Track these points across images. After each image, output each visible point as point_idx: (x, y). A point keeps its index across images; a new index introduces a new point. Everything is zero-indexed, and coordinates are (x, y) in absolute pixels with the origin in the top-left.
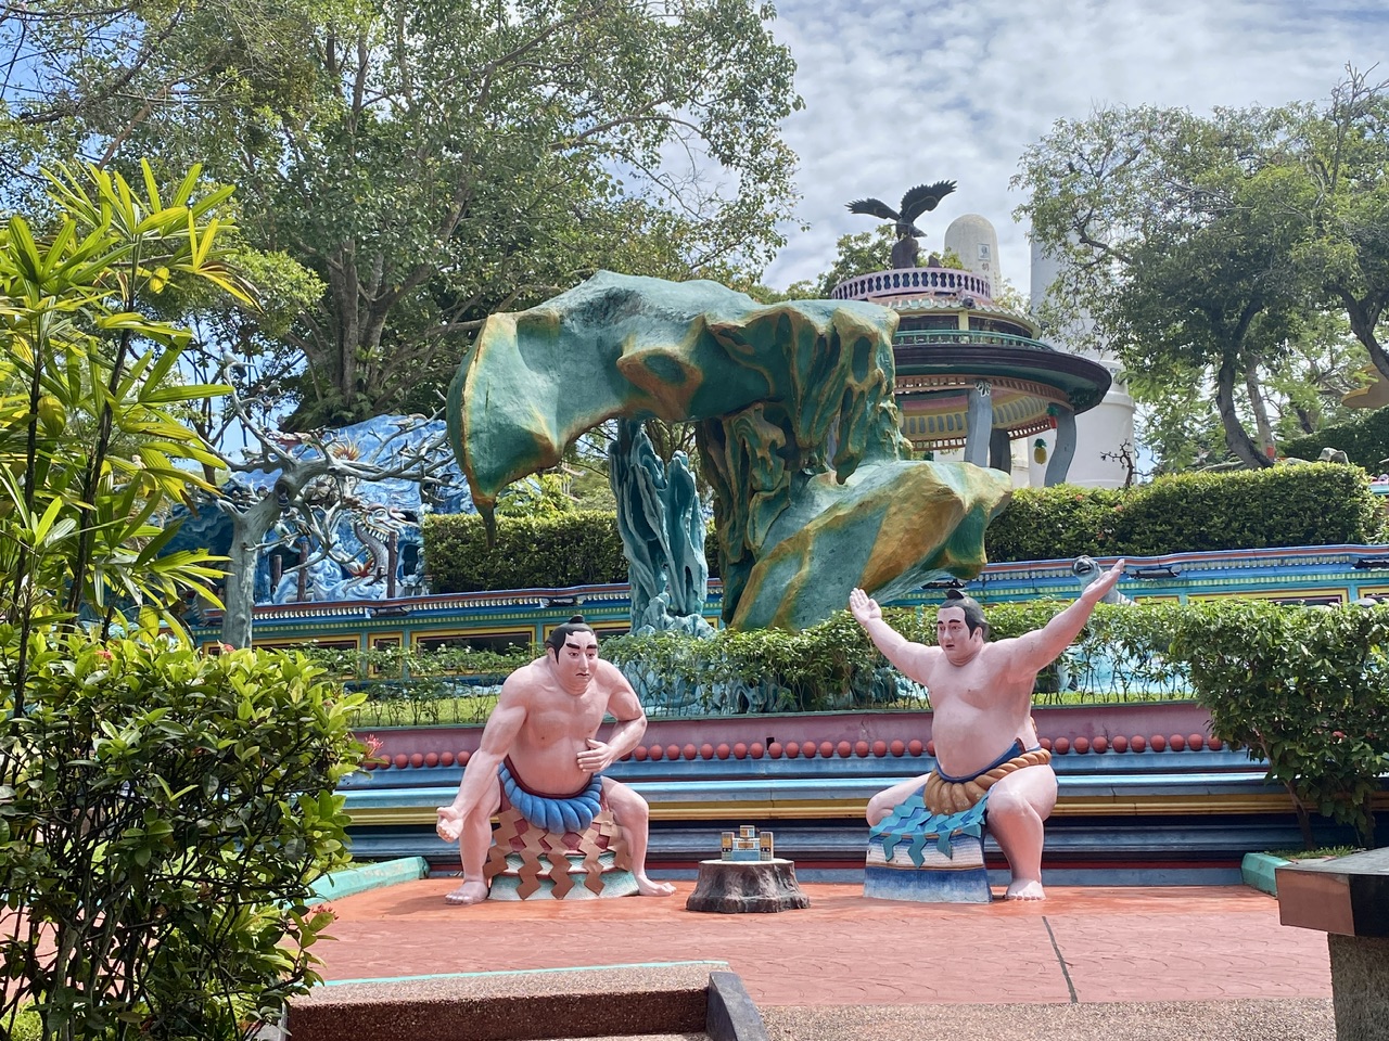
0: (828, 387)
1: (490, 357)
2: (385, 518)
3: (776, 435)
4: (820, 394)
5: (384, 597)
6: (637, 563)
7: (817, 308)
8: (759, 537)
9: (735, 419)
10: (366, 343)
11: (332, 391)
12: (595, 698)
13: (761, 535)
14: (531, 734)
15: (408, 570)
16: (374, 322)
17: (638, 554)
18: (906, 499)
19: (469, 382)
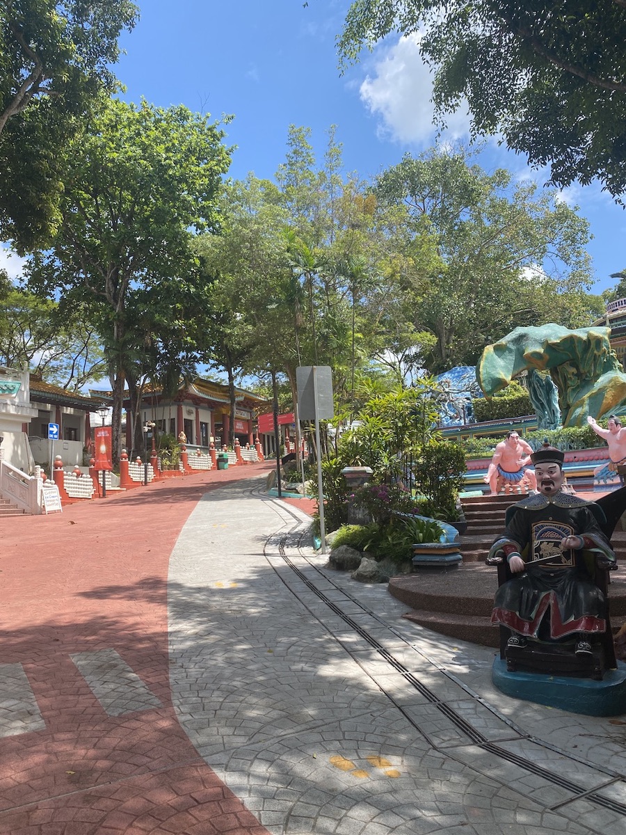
0: (589, 355)
1: (486, 359)
2: (461, 401)
3: (574, 370)
4: (586, 357)
5: (463, 424)
6: (537, 410)
7: (583, 331)
8: (571, 401)
9: (561, 367)
10: (448, 343)
11: (439, 359)
12: (519, 449)
13: (571, 400)
14: (504, 459)
15: (469, 415)
16: (450, 335)
17: (537, 407)
18: (612, 387)
19: (481, 366)
